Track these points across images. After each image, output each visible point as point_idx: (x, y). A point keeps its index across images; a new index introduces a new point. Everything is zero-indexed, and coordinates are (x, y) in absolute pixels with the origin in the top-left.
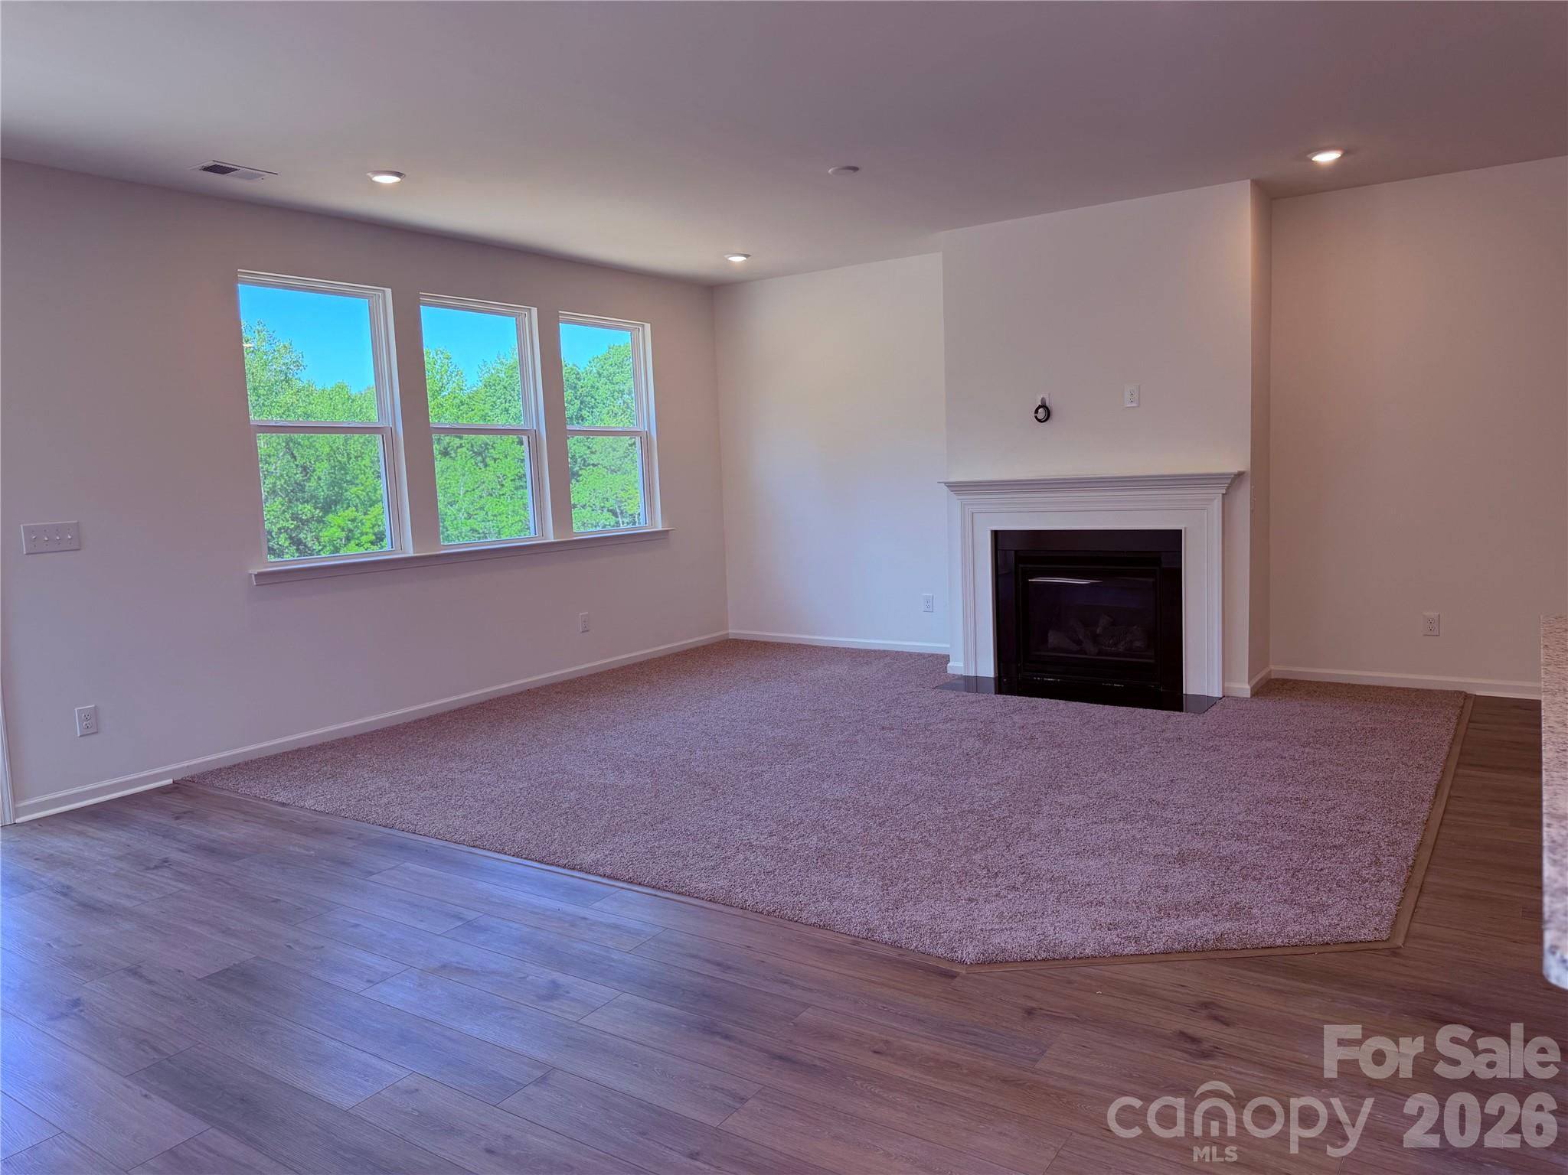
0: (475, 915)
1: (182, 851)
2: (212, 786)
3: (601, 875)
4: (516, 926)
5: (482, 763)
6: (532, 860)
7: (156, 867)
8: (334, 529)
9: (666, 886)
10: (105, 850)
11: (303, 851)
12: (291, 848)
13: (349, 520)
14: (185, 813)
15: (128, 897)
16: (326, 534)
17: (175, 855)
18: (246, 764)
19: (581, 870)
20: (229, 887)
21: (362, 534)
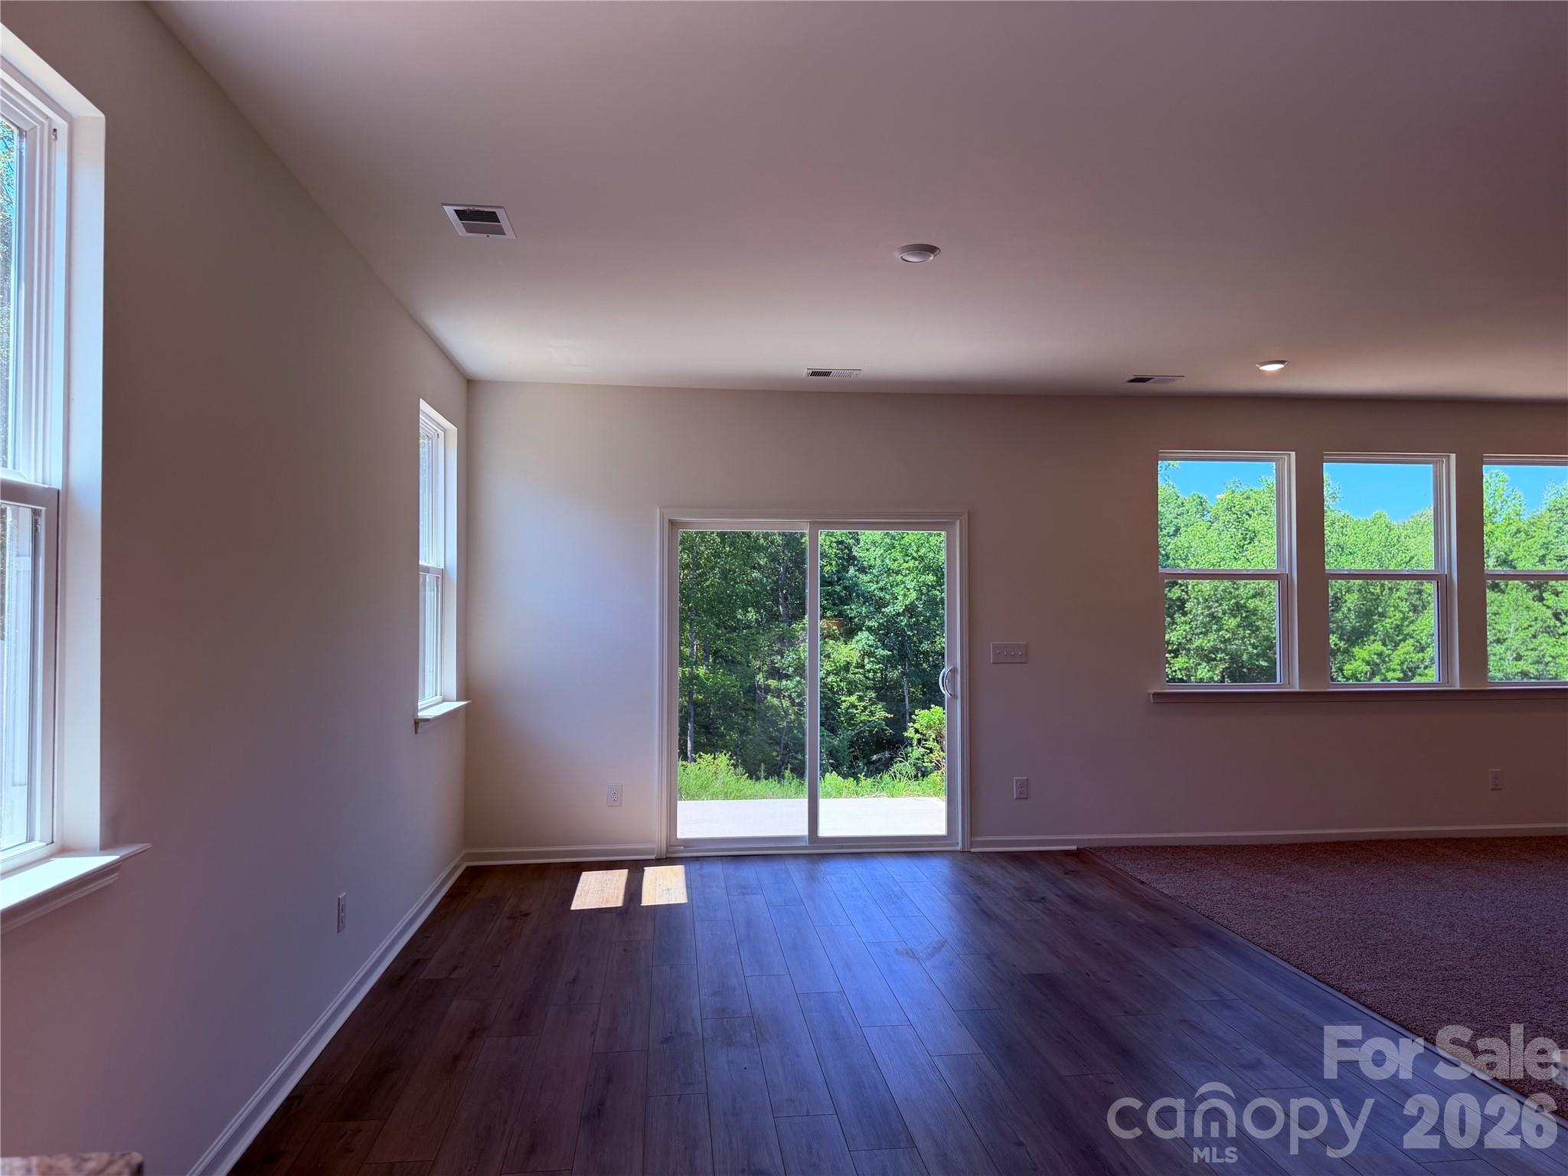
0: (1233, 996)
1: (1058, 896)
2: (1101, 858)
3: (1360, 1003)
4: (1259, 1014)
5: (1321, 890)
6: (1308, 974)
7: (1036, 901)
8: (1359, 663)
9: (1415, 1029)
10: (1012, 882)
11: (1136, 918)
12: (1129, 914)
13: (1375, 654)
14: (1073, 871)
15: (1010, 913)
16: (1349, 667)
17: (1052, 897)
18: (1133, 848)
19: (1345, 994)
20: (1073, 926)
21: (1388, 670)
